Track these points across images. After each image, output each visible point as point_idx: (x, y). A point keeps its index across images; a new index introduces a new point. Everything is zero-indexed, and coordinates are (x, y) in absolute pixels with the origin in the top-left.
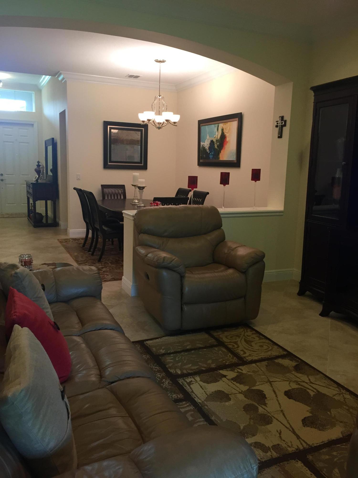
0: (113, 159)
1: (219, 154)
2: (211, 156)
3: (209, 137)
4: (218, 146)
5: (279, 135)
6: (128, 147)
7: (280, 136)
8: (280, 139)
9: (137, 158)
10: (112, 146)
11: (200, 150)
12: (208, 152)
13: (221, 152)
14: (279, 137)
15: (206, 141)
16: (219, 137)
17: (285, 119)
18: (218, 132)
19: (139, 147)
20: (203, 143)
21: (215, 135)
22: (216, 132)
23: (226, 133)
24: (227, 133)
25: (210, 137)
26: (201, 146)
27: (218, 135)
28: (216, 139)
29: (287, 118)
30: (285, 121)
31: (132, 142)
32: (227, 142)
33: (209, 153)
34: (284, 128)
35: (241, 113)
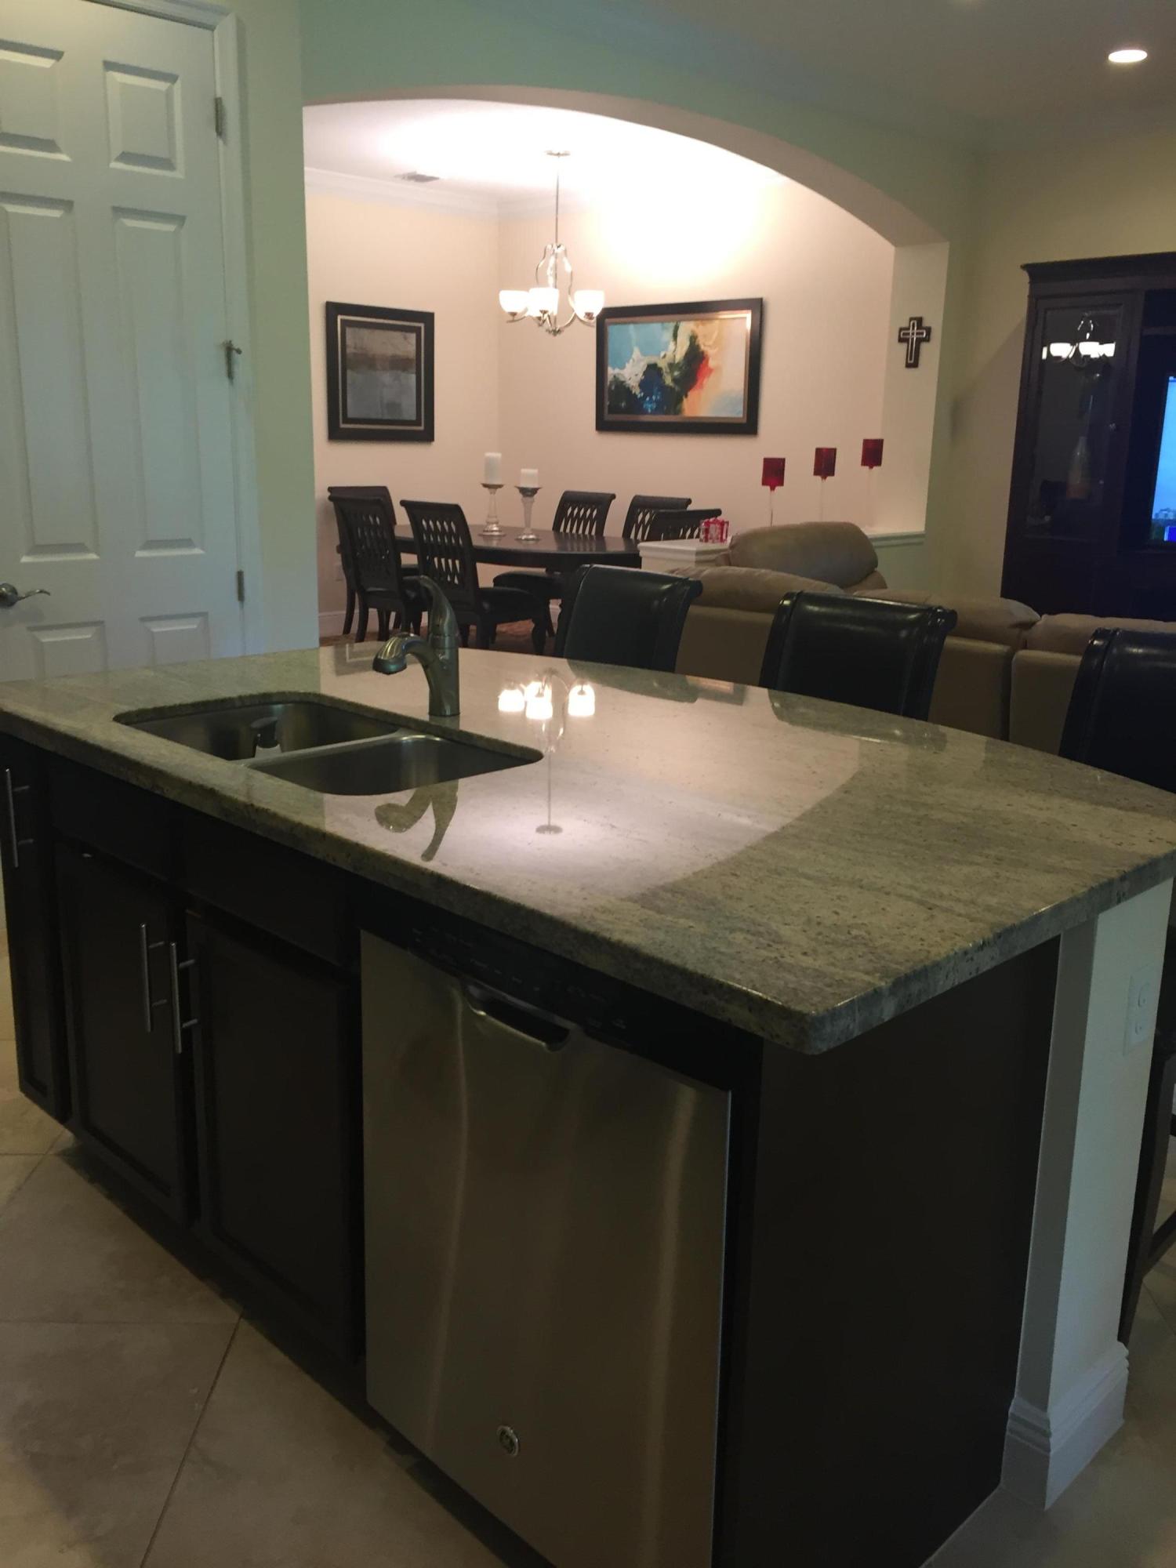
0: (351, 414)
1: (680, 400)
2: (650, 406)
3: (639, 353)
4: (675, 380)
5: (909, 362)
6: (387, 377)
7: (913, 362)
8: (912, 371)
9: (409, 411)
10: (349, 373)
11: (606, 390)
12: (637, 393)
13: (686, 396)
14: (908, 366)
15: (628, 366)
16: (679, 356)
17: (926, 324)
18: (676, 344)
19: (413, 377)
20: (617, 371)
21: (666, 348)
22: (667, 343)
23: (705, 346)
24: (709, 346)
25: (644, 354)
26: (610, 378)
27: (678, 351)
28: (668, 359)
29: (935, 320)
30: (929, 330)
31: (398, 364)
32: (711, 371)
33: (644, 398)
34: (924, 346)
35: (761, 300)
